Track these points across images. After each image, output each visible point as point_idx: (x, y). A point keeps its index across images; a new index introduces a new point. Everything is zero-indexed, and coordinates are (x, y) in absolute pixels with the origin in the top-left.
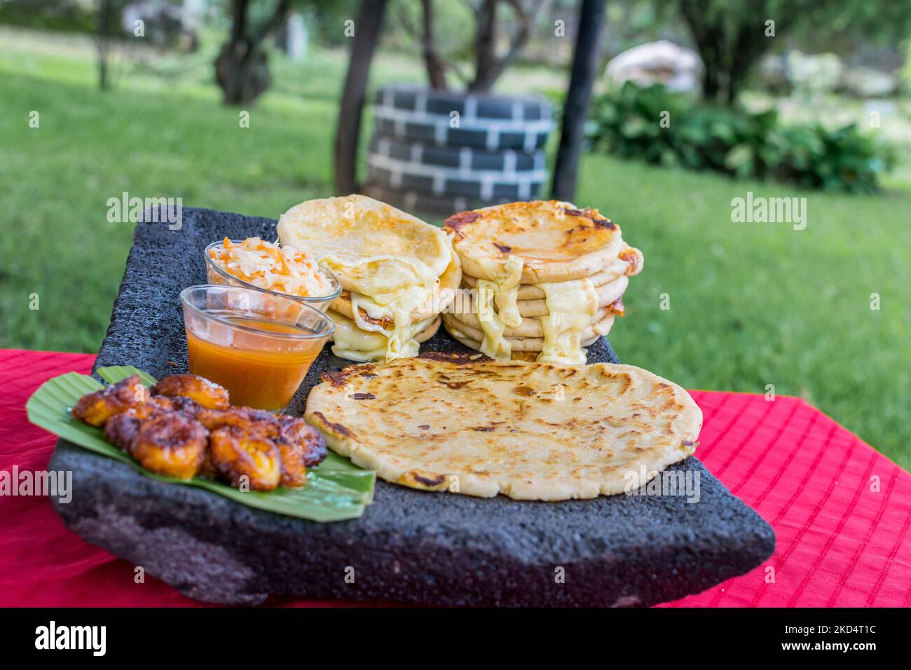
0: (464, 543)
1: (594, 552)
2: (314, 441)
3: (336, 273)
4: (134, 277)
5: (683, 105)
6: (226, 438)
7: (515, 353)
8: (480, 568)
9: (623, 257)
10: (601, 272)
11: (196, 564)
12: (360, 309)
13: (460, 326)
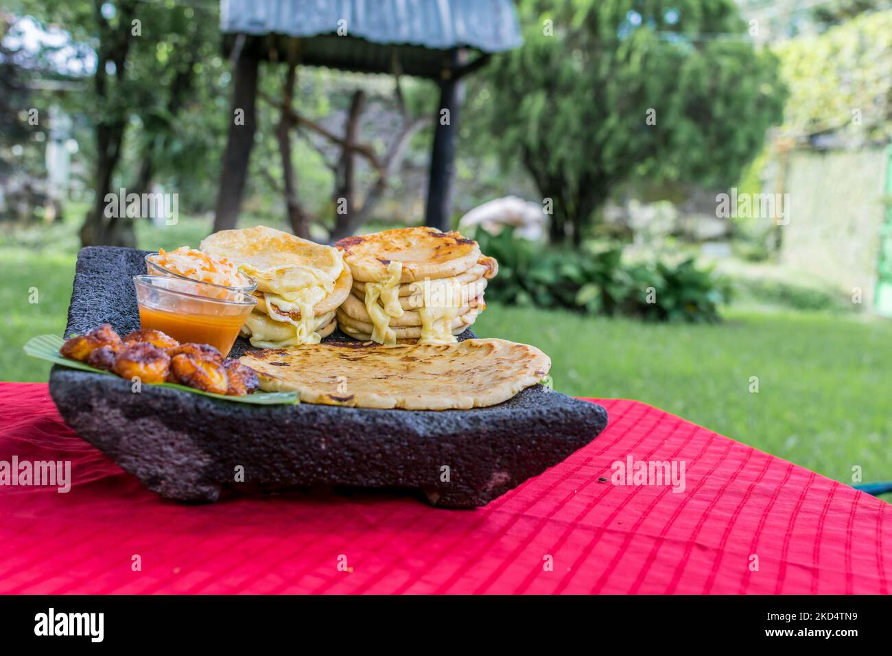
0: (374, 420)
1: (471, 425)
2: (249, 375)
3: (252, 277)
4: (82, 292)
5: (533, 250)
6: (184, 359)
7: (399, 340)
8: (387, 441)
9: (482, 263)
10: (464, 273)
11: (167, 452)
12: (272, 304)
13: (353, 323)
